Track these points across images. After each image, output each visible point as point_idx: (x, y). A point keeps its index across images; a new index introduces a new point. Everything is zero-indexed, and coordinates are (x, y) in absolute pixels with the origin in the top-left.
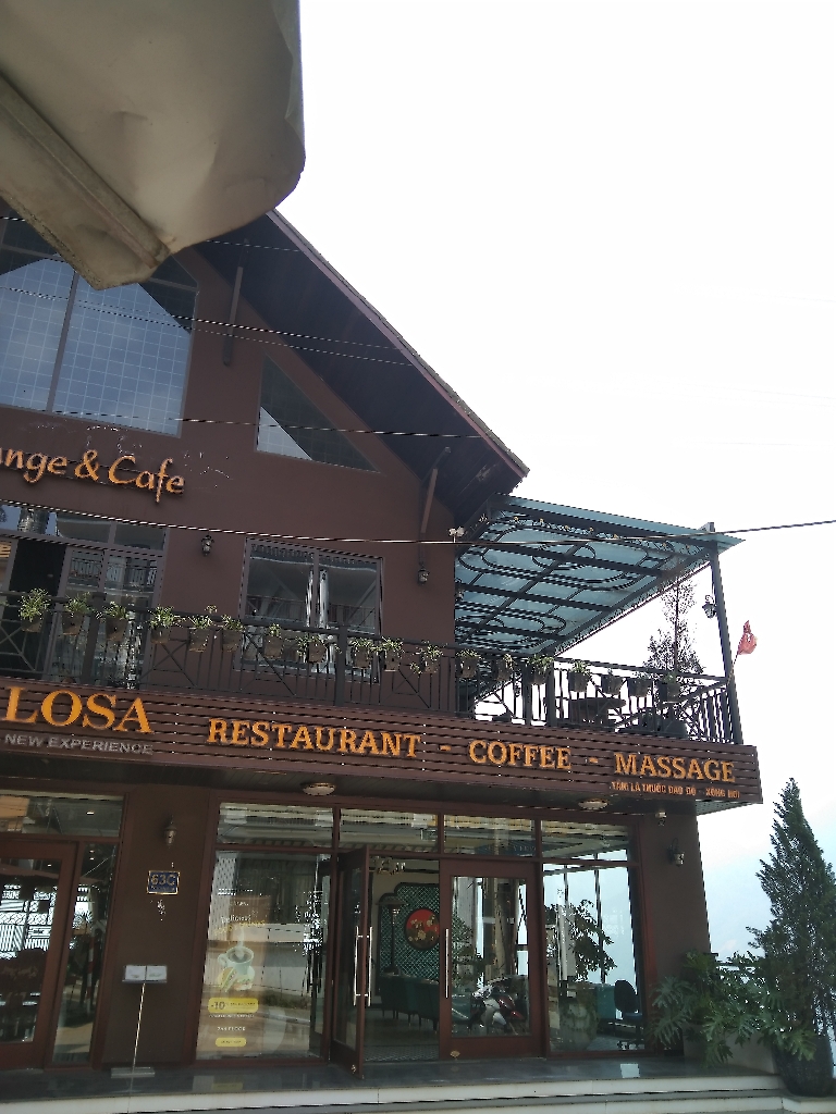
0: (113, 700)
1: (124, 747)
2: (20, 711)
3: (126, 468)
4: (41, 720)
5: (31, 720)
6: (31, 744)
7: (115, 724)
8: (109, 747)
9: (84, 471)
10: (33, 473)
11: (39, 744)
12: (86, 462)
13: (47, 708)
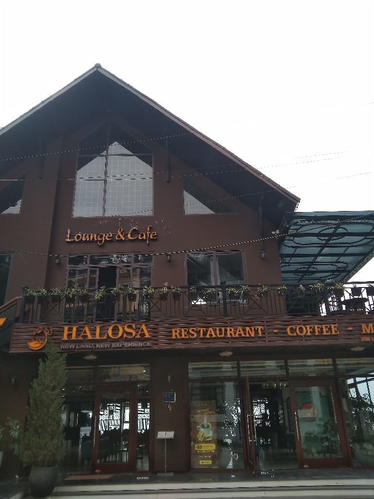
0: (134, 326)
1: (140, 344)
2: (101, 335)
3: (135, 232)
4: (108, 337)
5: (105, 337)
6: (106, 346)
7: (136, 335)
8: (135, 344)
9: (119, 237)
10: (101, 241)
11: (109, 346)
12: (119, 233)
13: (110, 332)
